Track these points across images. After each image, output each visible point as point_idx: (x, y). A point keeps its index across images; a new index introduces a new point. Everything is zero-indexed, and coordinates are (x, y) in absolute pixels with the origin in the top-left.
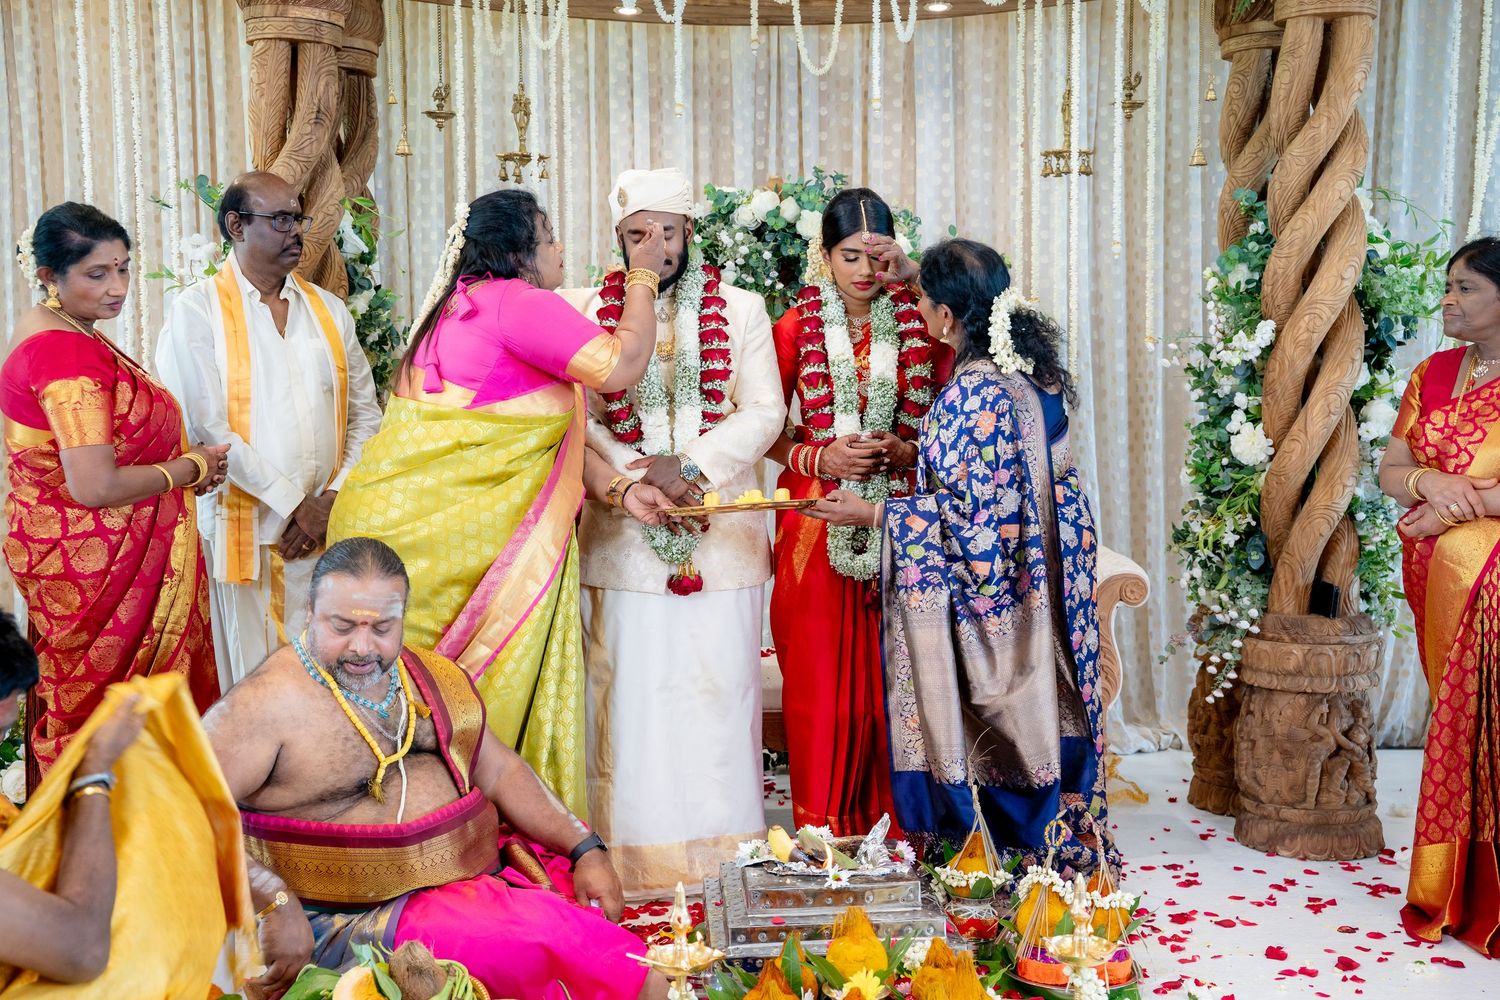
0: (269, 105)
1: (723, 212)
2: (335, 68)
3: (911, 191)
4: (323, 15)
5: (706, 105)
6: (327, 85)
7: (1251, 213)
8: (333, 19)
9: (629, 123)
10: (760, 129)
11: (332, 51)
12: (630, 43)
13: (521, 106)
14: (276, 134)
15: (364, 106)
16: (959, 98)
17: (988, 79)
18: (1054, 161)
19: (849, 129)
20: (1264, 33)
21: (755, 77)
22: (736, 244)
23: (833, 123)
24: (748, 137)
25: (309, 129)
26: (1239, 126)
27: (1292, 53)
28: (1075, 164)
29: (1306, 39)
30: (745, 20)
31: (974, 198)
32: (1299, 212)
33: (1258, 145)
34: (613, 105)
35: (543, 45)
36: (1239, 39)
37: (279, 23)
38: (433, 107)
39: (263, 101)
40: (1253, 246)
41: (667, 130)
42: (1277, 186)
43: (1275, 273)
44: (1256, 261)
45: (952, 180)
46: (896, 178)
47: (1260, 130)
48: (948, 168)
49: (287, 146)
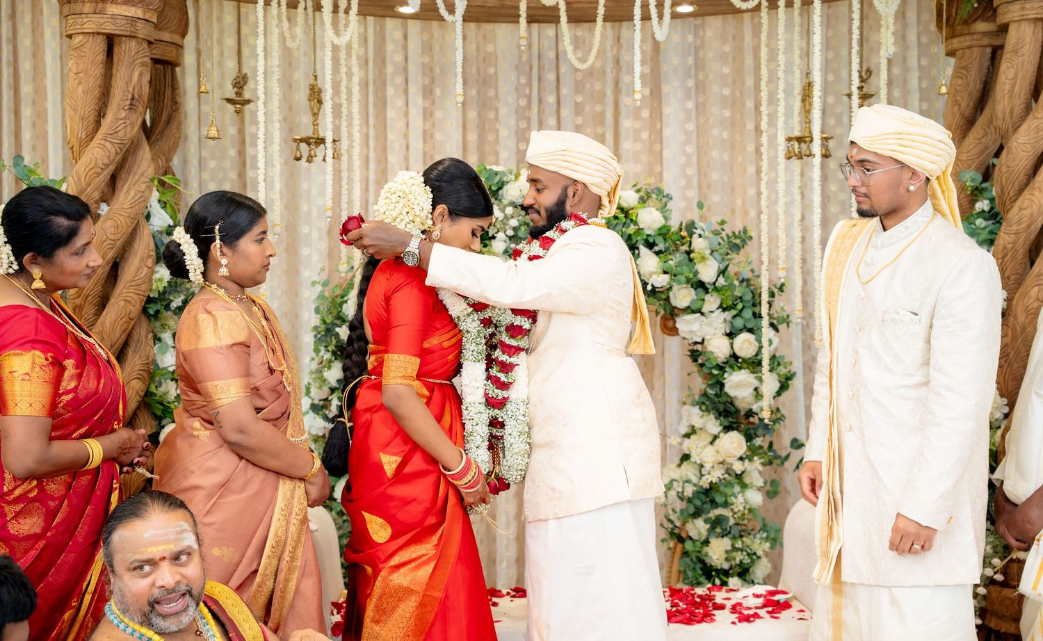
0: (86, 92)
1: (494, 188)
2: (147, 60)
3: (658, 169)
4: (137, 12)
5: (474, 92)
6: (141, 75)
7: (977, 193)
8: (147, 17)
9: (404, 108)
10: (522, 113)
11: (145, 44)
12: (406, 37)
13: (316, 95)
14: (92, 118)
15: (169, 92)
16: (700, 87)
17: (726, 70)
18: (796, 145)
19: (602, 115)
20: (985, 34)
21: (517, 68)
22: (506, 217)
23: (587, 108)
24: (513, 122)
25: (123, 114)
26: (962, 115)
27: (1015, 52)
28: (816, 148)
29: (1028, 40)
30: (514, 18)
31: (715, 176)
32: (1026, 193)
33: (981, 133)
34: (390, 91)
35: (336, 41)
36: (962, 39)
37: (97, 19)
38: (233, 96)
39: (80, 89)
40: (980, 222)
41: (438, 114)
42: (1004, 169)
43: (1005, 248)
44: (984, 235)
45: (694, 160)
46: (644, 158)
47: (982, 120)
48: (690, 149)
49: (103, 130)
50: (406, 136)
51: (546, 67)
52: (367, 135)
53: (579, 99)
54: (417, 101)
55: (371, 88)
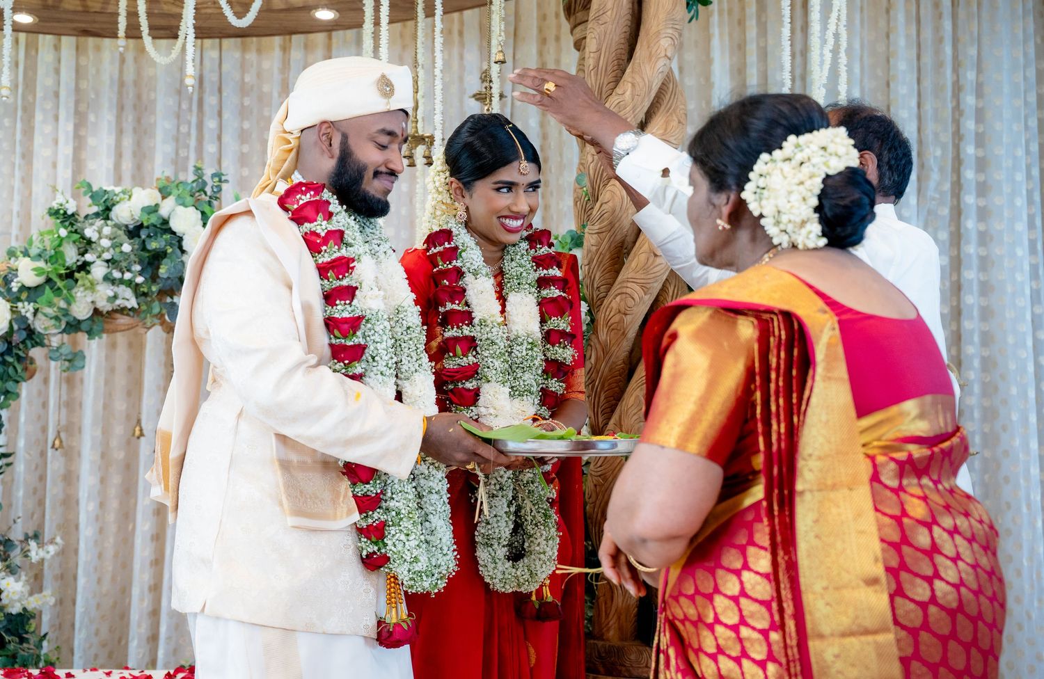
1: (101, 208)
5: (130, 118)
10: (178, 140)
12: (59, 61)
23: (254, 136)
24: (169, 148)
27: (597, 18)
34: (39, 117)
36: (579, 28)
41: (91, 141)
50: (55, 165)
51: (208, 90)
52: (14, 164)
53: (246, 125)
54: (66, 127)
55: (19, 113)
